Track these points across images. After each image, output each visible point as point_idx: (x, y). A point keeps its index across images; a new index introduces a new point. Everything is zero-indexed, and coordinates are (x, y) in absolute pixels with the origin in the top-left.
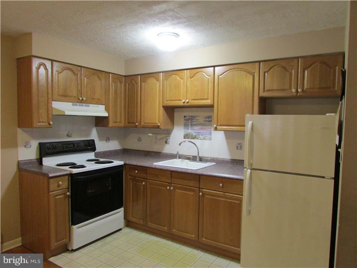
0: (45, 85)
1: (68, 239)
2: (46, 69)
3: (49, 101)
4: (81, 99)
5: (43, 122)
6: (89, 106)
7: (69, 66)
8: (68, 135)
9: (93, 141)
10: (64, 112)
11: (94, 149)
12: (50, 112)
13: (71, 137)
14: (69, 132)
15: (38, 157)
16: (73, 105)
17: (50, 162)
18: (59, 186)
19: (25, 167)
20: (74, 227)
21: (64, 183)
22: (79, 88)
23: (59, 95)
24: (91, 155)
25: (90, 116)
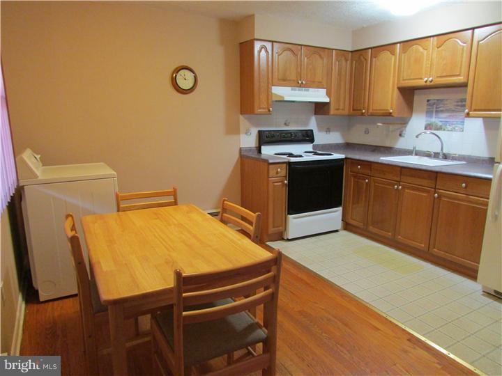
0: (265, 69)
1: (284, 229)
2: (267, 51)
3: (270, 86)
4: (300, 82)
5: (263, 108)
6: (308, 91)
7: (290, 46)
8: (285, 124)
9: (312, 131)
10: (283, 98)
11: (311, 140)
12: (270, 98)
13: (288, 125)
14: (286, 121)
15: (257, 146)
16: (292, 90)
17: (269, 151)
18: (277, 173)
19: (245, 154)
20: (290, 216)
21: (283, 171)
22: (299, 70)
23: (279, 80)
24: (309, 147)
25: (310, 102)
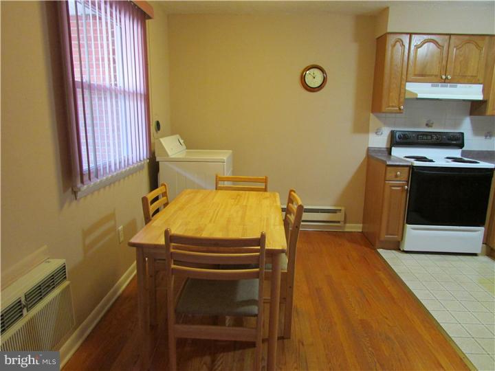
0: (400, 65)
1: (400, 237)
2: (403, 45)
3: (403, 83)
4: (444, 77)
5: (393, 106)
6: (456, 87)
7: (429, 37)
8: (427, 125)
9: (462, 134)
10: (417, 95)
11: (461, 145)
12: (402, 95)
13: (431, 127)
14: (429, 121)
15: (389, 146)
16: (432, 86)
17: (400, 153)
18: (396, 176)
19: (373, 154)
20: (408, 225)
21: (404, 175)
22: (444, 63)
23: (415, 75)
24: (457, 153)
25: (464, 100)
